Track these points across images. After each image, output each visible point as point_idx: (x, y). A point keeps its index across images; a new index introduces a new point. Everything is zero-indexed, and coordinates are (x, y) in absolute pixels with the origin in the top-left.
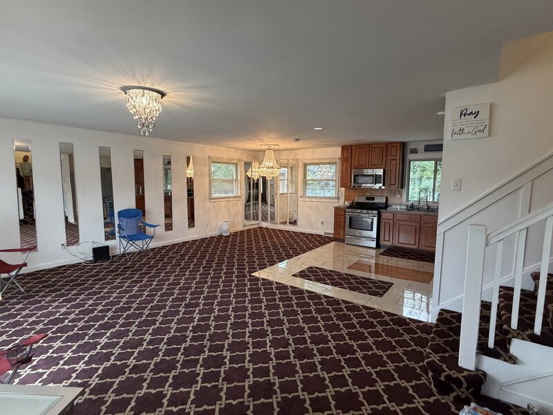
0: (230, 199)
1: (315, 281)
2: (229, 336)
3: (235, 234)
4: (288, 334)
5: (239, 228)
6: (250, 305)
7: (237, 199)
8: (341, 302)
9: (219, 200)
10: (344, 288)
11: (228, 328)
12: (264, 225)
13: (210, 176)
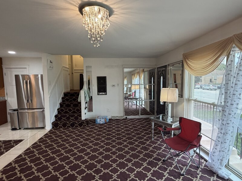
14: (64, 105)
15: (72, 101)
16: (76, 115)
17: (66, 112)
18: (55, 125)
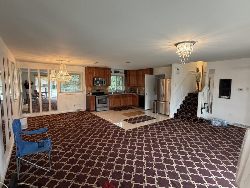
14: (186, 103)
15: (193, 100)
16: (193, 112)
17: (186, 109)
18: (176, 115)
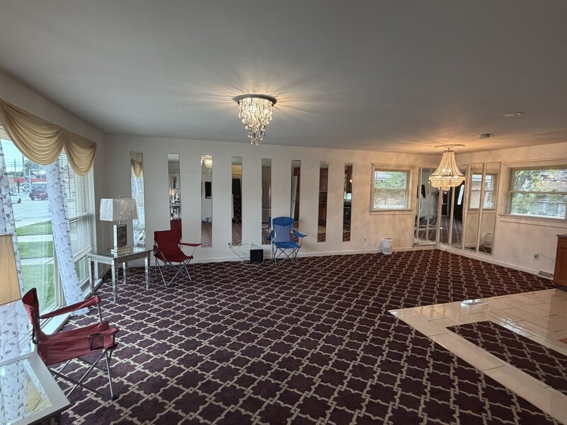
0: (397, 213)
1: (483, 347)
2: (375, 375)
3: (399, 254)
4: (424, 410)
5: (407, 247)
6: (411, 345)
7: (406, 213)
8: (515, 400)
9: (382, 213)
10: (536, 376)
11: (376, 365)
12: (443, 247)
13: (372, 185)
